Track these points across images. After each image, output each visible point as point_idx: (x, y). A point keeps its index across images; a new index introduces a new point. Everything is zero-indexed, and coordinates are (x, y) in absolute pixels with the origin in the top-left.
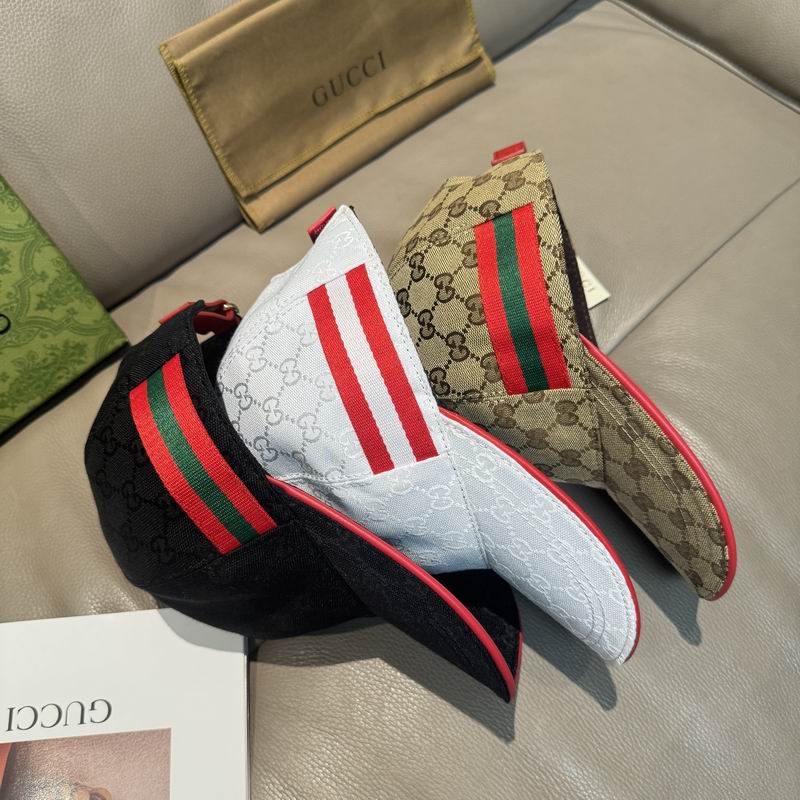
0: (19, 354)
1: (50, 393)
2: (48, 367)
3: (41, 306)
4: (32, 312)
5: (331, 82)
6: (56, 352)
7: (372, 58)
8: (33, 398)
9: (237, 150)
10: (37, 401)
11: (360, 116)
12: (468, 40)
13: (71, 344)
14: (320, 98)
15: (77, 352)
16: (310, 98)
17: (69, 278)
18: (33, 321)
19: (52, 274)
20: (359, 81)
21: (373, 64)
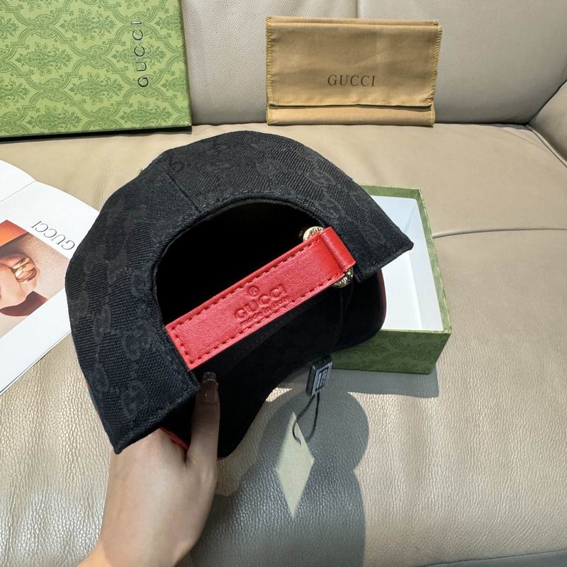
0: (144, 100)
1: (144, 126)
2: (151, 114)
3: (164, 86)
4: (159, 86)
6: (158, 110)
7: (368, 77)
8: (137, 123)
10: (137, 126)
11: (353, 99)
12: (426, 96)
13: (166, 111)
14: (332, 81)
15: (167, 115)
17: (183, 81)
18: (157, 90)
19: (177, 75)
20: (356, 85)
21: (367, 81)
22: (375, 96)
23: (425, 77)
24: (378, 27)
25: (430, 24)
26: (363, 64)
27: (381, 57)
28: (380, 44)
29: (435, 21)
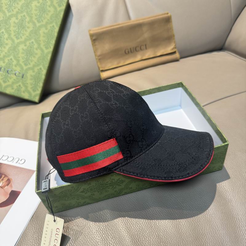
5: (131, 49)
7: (143, 46)
9: (102, 58)
11: (139, 58)
12: (172, 47)
14: (127, 52)
16: (124, 51)
20: (138, 51)
21: (143, 47)
22: (149, 53)
23: (169, 38)
24: (141, 21)
25: (165, 14)
26: (139, 40)
27: (146, 35)
28: (145, 29)
29: (166, 12)
